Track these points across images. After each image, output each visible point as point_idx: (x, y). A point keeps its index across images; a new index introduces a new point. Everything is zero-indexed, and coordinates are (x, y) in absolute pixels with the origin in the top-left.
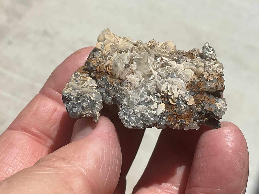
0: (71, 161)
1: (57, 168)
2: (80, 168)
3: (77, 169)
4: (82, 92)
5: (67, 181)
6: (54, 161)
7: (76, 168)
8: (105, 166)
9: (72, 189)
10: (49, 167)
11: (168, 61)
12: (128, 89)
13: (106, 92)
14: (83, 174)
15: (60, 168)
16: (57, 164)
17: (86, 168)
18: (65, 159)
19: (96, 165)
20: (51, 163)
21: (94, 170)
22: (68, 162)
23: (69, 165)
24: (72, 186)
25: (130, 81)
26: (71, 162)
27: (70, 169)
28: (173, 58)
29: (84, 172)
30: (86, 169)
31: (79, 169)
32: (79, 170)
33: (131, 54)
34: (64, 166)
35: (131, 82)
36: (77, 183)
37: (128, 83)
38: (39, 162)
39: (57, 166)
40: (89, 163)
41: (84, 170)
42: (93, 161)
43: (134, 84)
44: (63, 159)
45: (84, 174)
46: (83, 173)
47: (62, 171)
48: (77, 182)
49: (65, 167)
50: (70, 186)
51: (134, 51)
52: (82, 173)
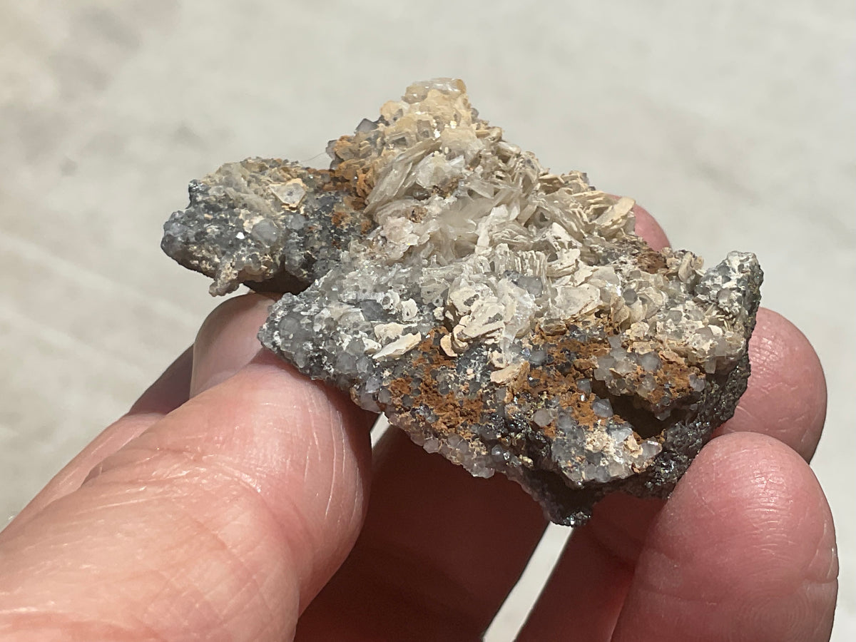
0: (203, 453)
1: (160, 482)
2: (237, 473)
3: (228, 478)
4: (241, 201)
5: (202, 521)
6: (147, 463)
7: (225, 473)
8: (320, 458)
9: (223, 546)
10: (133, 483)
11: (562, 244)
12: (363, 253)
13: (300, 233)
14: (249, 491)
15: (170, 481)
16: (159, 471)
17: (258, 471)
18: (186, 450)
19: (290, 456)
20: (138, 470)
21: (286, 474)
22: (195, 460)
23: (203, 470)
24: (220, 537)
25: (388, 233)
26: (204, 457)
27: (204, 481)
28: (592, 244)
29: (254, 486)
30: (258, 474)
31: (236, 477)
32: (236, 479)
33: (464, 171)
34: (185, 473)
35: (387, 237)
36: (236, 522)
37: (379, 238)
38: (98, 475)
39: (161, 479)
40: (265, 455)
41: (253, 476)
42: (277, 444)
43: (391, 246)
44: (177, 452)
45: (255, 490)
46: (251, 487)
47: (179, 491)
48: (234, 519)
49: (187, 476)
50: (215, 537)
51: (480, 167)
52: (248, 487)
